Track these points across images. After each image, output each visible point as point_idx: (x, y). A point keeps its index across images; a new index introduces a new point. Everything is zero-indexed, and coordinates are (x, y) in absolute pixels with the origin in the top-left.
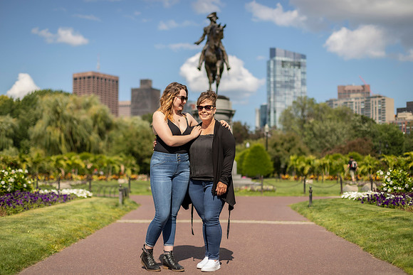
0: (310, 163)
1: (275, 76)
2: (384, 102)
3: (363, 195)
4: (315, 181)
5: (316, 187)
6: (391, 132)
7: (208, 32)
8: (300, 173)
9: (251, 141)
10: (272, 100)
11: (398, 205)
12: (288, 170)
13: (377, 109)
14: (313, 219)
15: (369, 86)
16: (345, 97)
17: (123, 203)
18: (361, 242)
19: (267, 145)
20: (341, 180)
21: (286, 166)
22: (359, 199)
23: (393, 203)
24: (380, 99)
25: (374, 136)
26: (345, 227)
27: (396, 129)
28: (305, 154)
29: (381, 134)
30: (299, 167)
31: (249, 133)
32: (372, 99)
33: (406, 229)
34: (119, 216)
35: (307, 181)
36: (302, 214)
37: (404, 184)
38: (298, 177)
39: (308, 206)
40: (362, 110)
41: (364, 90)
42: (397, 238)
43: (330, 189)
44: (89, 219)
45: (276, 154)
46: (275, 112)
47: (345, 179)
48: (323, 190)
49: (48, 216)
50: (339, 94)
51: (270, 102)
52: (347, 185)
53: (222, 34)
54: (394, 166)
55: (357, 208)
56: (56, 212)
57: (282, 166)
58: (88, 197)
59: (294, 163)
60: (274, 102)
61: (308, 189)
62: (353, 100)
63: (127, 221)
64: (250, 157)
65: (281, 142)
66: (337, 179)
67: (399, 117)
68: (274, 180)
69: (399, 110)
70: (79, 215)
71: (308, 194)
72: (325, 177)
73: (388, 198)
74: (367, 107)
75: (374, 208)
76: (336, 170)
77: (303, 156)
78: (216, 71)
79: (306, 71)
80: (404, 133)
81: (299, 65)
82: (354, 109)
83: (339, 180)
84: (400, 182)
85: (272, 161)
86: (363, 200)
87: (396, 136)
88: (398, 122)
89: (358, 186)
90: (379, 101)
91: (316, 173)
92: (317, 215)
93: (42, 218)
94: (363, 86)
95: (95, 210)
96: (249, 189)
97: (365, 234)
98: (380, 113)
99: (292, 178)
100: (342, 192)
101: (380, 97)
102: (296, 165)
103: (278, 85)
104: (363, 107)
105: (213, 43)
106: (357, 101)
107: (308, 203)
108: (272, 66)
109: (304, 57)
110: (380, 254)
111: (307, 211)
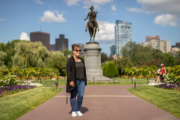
0: (134, 71)
1: (118, 32)
2: (166, 43)
3: (157, 84)
4: (136, 78)
5: (137, 81)
6: (169, 56)
7: (90, 15)
8: (130, 75)
9: (108, 61)
10: (117, 43)
11: (172, 88)
12: (125, 73)
13: (163, 46)
14: (136, 95)
15: (159, 36)
16: (149, 41)
17: (56, 89)
18: (156, 104)
19: (115, 63)
20: (148, 78)
21: (124, 72)
22: (155, 86)
23: (169, 87)
24: (164, 42)
25: (161, 58)
26: (149, 97)
27: (171, 55)
28: (132, 66)
29: (165, 57)
30: (130, 72)
31: (107, 57)
32: (160, 42)
33: (174, 98)
34: (55, 94)
35: (133, 78)
36: (131, 92)
37: (174, 79)
38: (129, 76)
39: (134, 89)
40: (157, 47)
41: (157, 38)
42: (170, 102)
43: (143, 82)
44: (44, 96)
45: (119, 66)
46: (118, 48)
47: (150, 77)
48: (140, 82)
49: (27, 95)
50: (146, 40)
51: (116, 44)
52: (150, 80)
53: (96, 16)
54: (171, 71)
55: (154, 90)
56: (30, 93)
57: (122, 72)
58: (41, 86)
59: (127, 70)
60: (118, 44)
61: (134, 82)
62: (152, 42)
63: (59, 96)
64: (108, 68)
65: (121, 61)
66: (146, 77)
67: (172, 49)
68: (118, 78)
69: (173, 47)
70: (39, 94)
71: (134, 84)
72: (141, 77)
73: (167, 85)
74: (159, 45)
75: (162, 89)
76: (145, 73)
77: (131, 68)
78: (93, 32)
79: (132, 30)
80: (175, 57)
81: (129, 28)
82: (153, 46)
83: (147, 77)
84: (173, 78)
85: (118, 70)
86: (157, 86)
87: (171, 58)
88: (172, 52)
89: (155, 80)
90: (164, 43)
91: (137, 75)
92: (138, 93)
93: (25, 95)
94: (157, 36)
95: (45, 92)
96: (109, 82)
97: (158, 100)
98: (164, 48)
99: (127, 77)
100: (148, 83)
101: (164, 41)
102: (128, 71)
103: (119, 36)
104: (157, 46)
105: (92, 20)
106: (154, 43)
107: (134, 88)
108: (117, 28)
109: (131, 24)
110: (164, 108)
111: (133, 91)
